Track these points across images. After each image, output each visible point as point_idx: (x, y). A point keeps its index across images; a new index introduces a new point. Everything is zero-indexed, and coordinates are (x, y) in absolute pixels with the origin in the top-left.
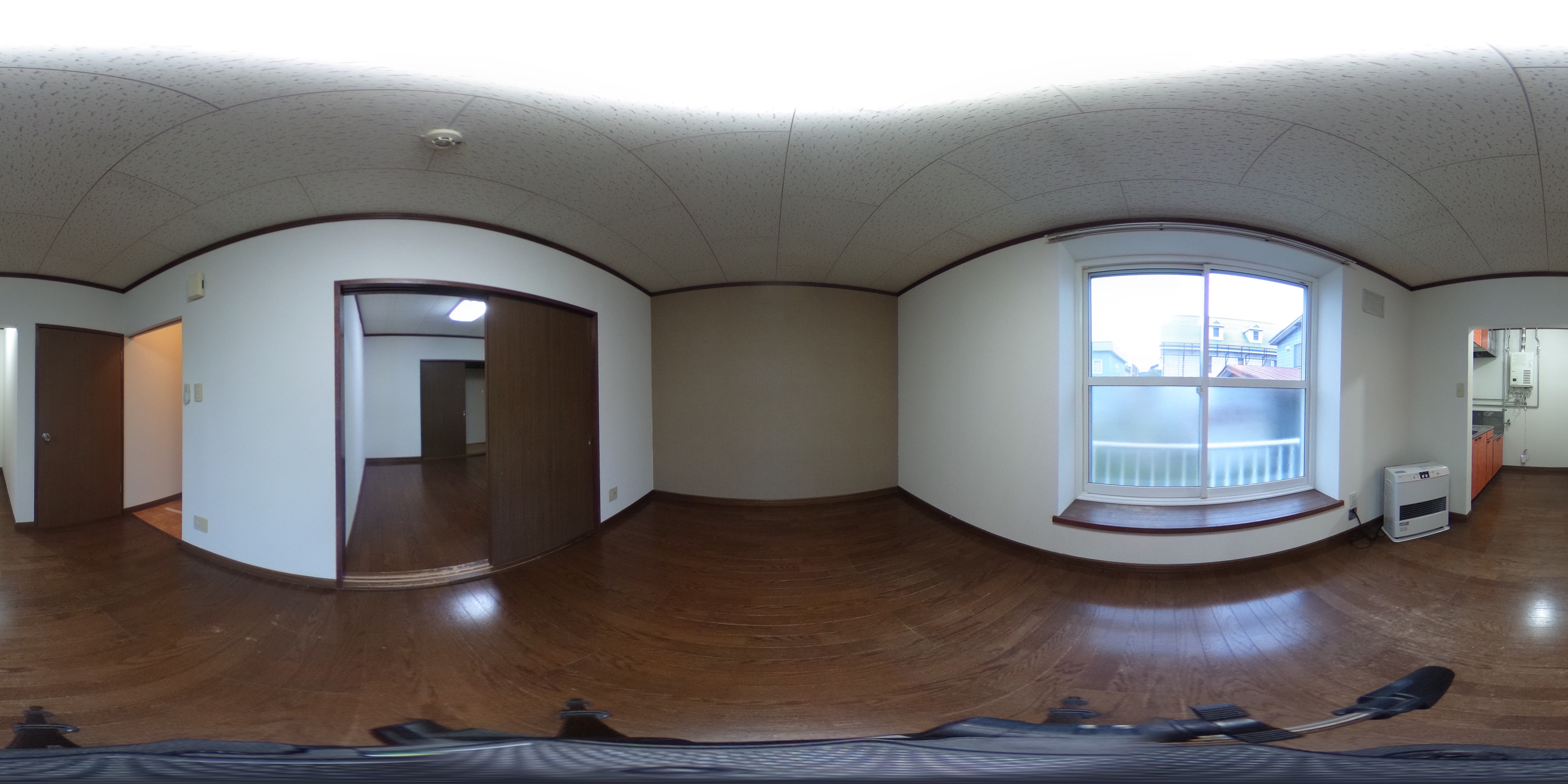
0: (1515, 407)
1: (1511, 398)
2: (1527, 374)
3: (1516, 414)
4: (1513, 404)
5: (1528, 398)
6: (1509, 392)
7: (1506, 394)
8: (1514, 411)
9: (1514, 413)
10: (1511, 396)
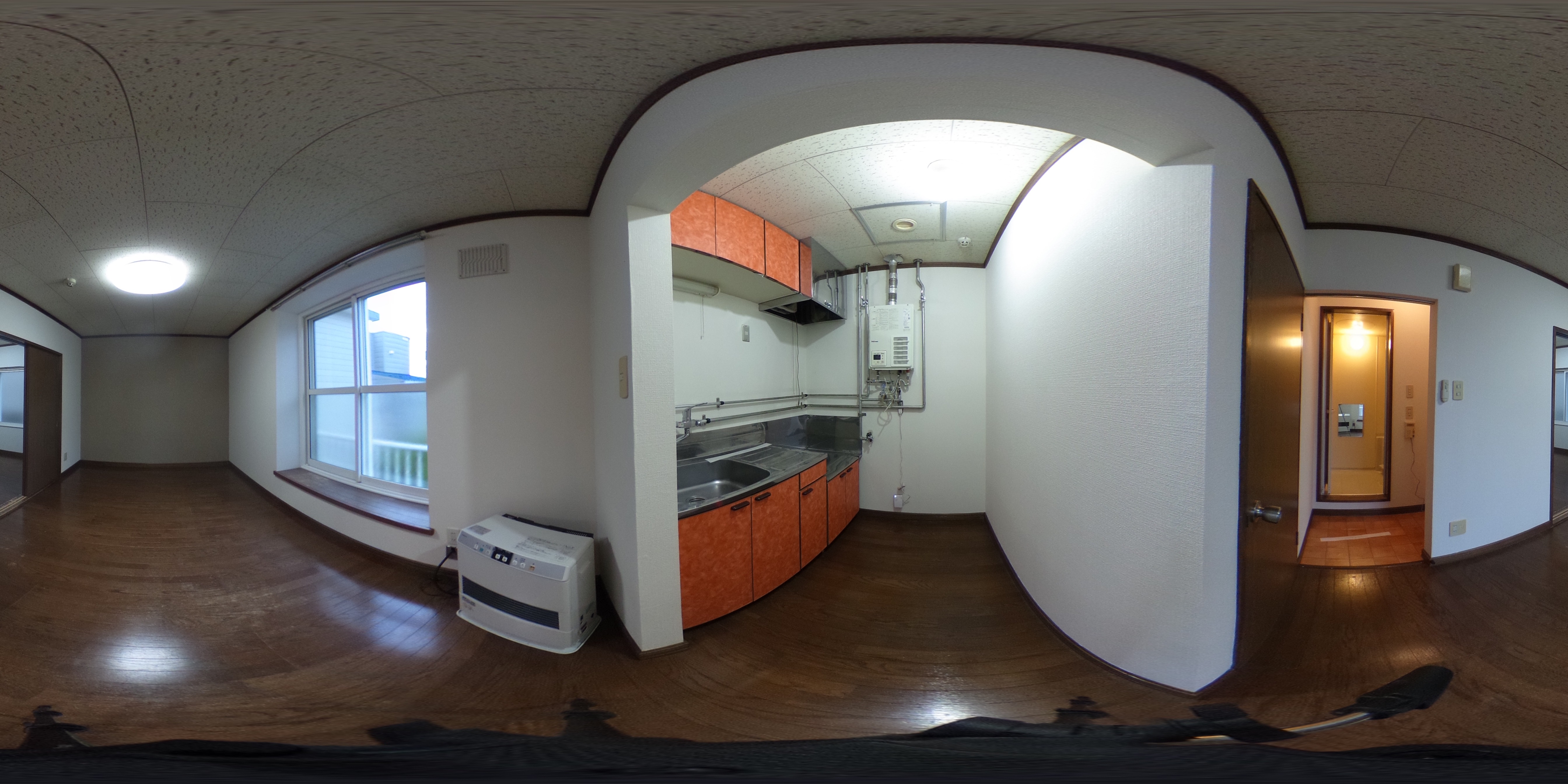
0: (881, 408)
1: (873, 392)
2: (901, 344)
3: (883, 423)
4: (876, 403)
5: (905, 391)
6: (869, 382)
7: (864, 385)
8: (879, 416)
9: (880, 420)
10: (872, 388)
